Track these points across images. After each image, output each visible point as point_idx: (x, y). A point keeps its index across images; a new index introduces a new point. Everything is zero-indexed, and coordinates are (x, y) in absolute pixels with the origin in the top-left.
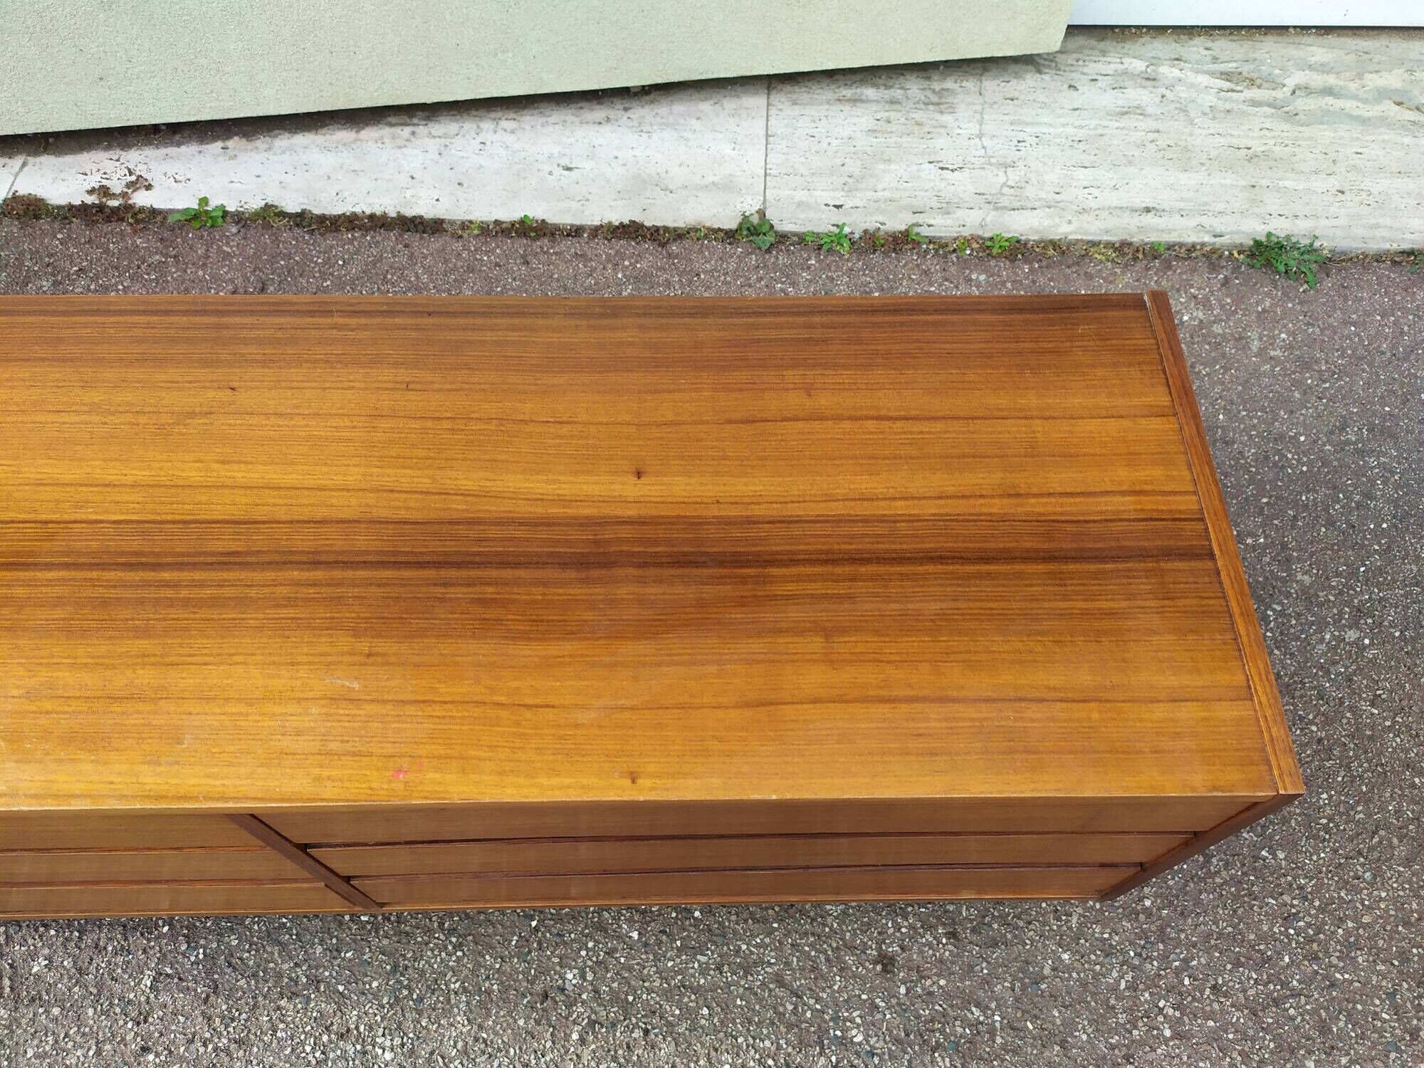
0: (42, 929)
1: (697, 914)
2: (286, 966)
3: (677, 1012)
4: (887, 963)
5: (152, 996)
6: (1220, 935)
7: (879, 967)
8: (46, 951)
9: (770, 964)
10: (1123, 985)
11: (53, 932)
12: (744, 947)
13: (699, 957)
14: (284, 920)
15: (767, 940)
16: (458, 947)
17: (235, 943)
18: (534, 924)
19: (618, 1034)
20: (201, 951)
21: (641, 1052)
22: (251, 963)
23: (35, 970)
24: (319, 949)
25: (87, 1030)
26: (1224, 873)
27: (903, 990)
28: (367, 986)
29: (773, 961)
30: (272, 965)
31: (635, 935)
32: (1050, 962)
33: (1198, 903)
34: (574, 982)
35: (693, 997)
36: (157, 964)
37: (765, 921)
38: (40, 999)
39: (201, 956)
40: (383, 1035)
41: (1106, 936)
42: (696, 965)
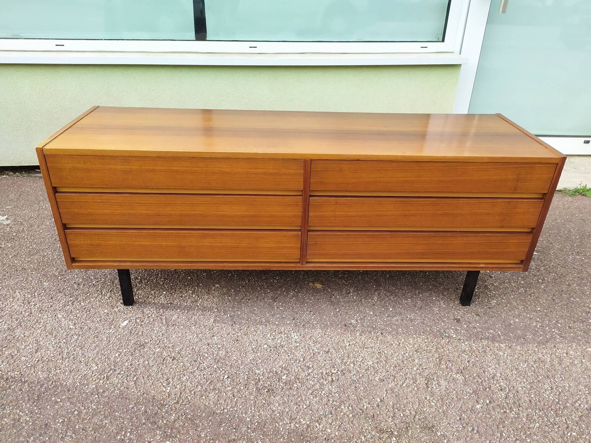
0: (174, 310)
1: (391, 309)
2: (257, 318)
3: (391, 329)
4: (458, 321)
5: (214, 324)
6: (566, 316)
7: (455, 321)
8: (177, 315)
9: (418, 320)
10: (538, 326)
11: (178, 311)
12: (409, 316)
13: (394, 318)
14: (255, 309)
15: (416, 315)
16: (313, 315)
17: (240, 313)
18: (337, 310)
19: (372, 334)
20: (229, 315)
21: (381, 338)
22: (246, 318)
23: (173, 318)
24: (268, 315)
25: (193, 331)
26: (561, 303)
27: (465, 326)
28: (286, 322)
29: (419, 319)
30: (253, 318)
31: (372, 313)
32: (512, 321)
33: (555, 309)
34: (354, 322)
35: (395, 326)
36: (214, 318)
37: (414, 311)
38: (176, 325)
39: (229, 316)
40: (294, 333)
41: (528, 316)
42: (394, 320)
